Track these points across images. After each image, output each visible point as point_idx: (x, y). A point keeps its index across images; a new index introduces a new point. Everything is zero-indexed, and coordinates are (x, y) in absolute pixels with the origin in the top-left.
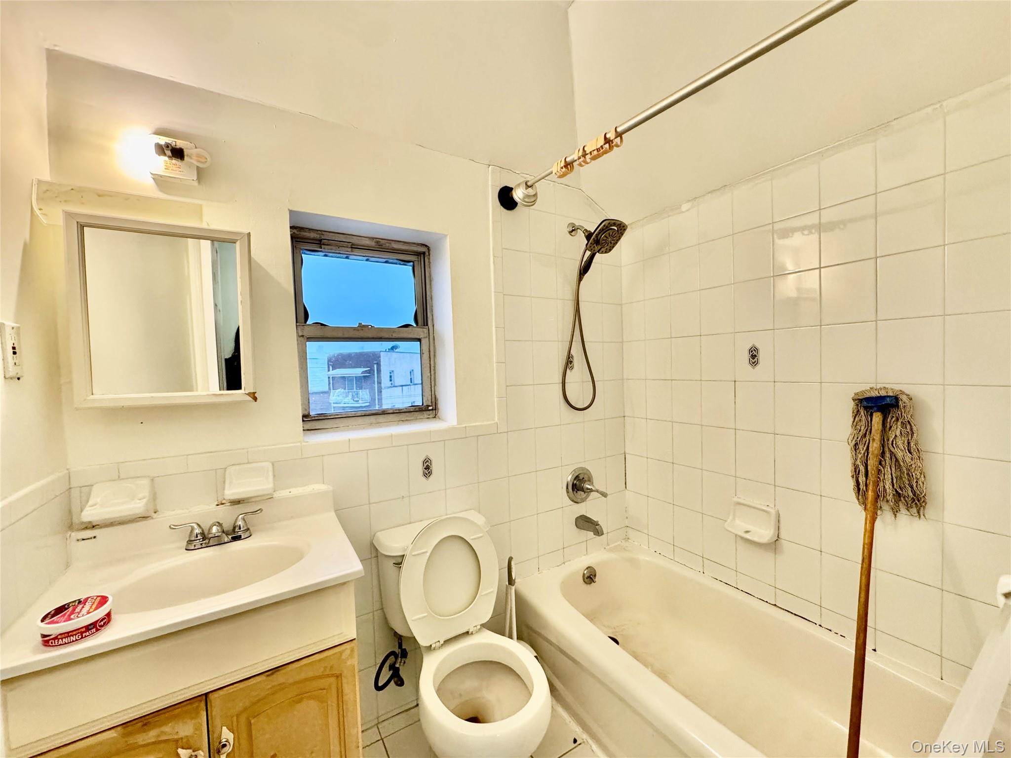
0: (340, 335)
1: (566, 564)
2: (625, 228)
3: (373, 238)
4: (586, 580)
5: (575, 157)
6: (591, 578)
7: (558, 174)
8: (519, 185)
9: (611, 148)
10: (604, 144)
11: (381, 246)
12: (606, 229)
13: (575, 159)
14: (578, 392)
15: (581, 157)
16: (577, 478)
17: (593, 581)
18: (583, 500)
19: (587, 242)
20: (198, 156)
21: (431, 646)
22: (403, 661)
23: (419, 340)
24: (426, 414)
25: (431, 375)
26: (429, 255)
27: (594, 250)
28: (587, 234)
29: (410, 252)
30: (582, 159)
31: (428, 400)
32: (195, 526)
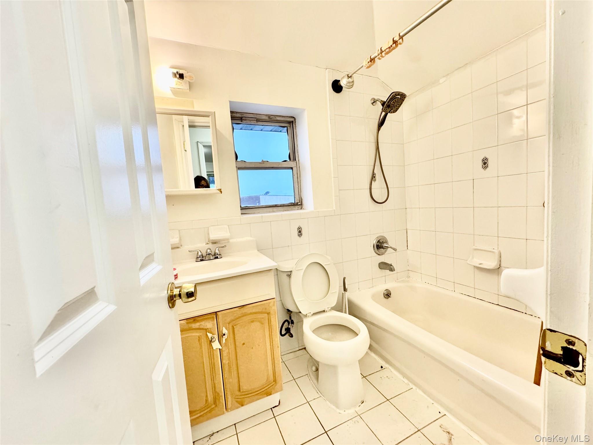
0: (253, 166)
1: (374, 287)
2: (405, 96)
3: (267, 115)
4: (385, 296)
5: (376, 54)
6: (388, 295)
7: (366, 66)
8: (344, 77)
9: (397, 46)
10: (393, 44)
11: (271, 119)
12: (394, 97)
13: (376, 56)
14: (379, 193)
15: (380, 54)
16: (379, 241)
17: (390, 297)
18: (383, 254)
19: (382, 107)
20: (190, 77)
21: (307, 314)
22: (292, 325)
23: (292, 168)
24: (297, 207)
25: (298, 187)
26: (295, 122)
27: (387, 111)
28: (382, 103)
29: (286, 122)
30: (380, 55)
31: (297, 200)
32: (199, 252)
